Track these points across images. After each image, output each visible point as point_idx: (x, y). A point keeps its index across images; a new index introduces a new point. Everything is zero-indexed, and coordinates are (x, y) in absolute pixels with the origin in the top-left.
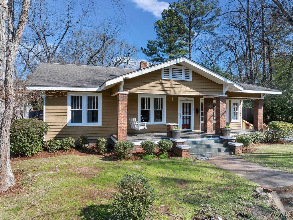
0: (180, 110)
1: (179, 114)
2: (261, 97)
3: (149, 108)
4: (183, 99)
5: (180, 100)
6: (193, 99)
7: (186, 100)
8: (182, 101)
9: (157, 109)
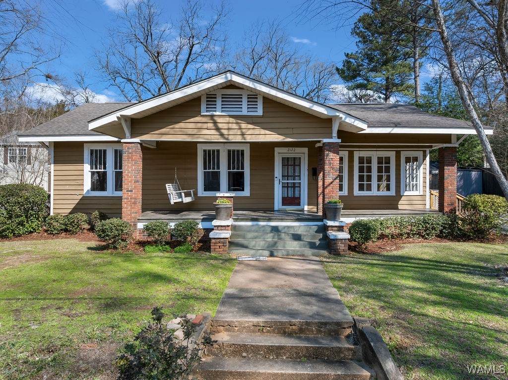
0: (278, 171)
1: (276, 177)
2: (451, 143)
3: (218, 168)
4: (284, 150)
5: (279, 153)
6: (306, 150)
7: (290, 152)
8: (282, 155)
9: (234, 168)
